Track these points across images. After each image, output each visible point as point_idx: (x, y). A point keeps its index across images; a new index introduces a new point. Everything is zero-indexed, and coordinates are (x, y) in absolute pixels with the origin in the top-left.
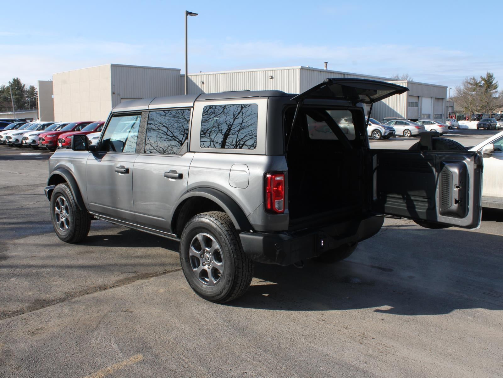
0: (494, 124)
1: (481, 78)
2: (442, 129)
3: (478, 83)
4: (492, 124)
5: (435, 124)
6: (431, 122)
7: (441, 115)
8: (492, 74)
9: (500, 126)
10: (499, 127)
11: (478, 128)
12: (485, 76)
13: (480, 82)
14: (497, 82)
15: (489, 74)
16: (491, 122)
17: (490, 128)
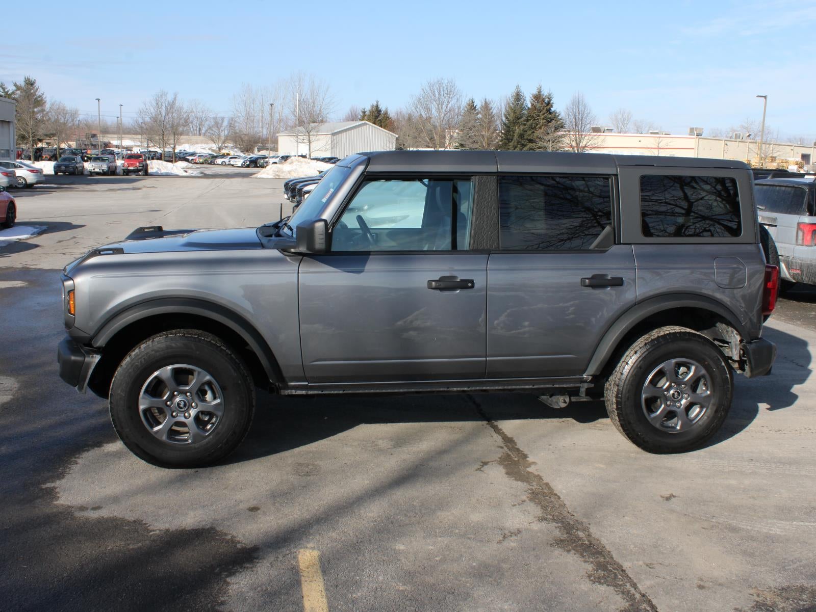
0: (80, 166)
1: (15, 85)
2: (35, 175)
3: (11, 94)
4: (78, 165)
5: (22, 167)
6: (14, 164)
7: (8, 151)
8: (33, 80)
9: (94, 169)
10: (93, 171)
11: (56, 173)
12: (21, 82)
13: (13, 93)
14: (43, 94)
15: (29, 79)
16: (77, 163)
17: (76, 173)
